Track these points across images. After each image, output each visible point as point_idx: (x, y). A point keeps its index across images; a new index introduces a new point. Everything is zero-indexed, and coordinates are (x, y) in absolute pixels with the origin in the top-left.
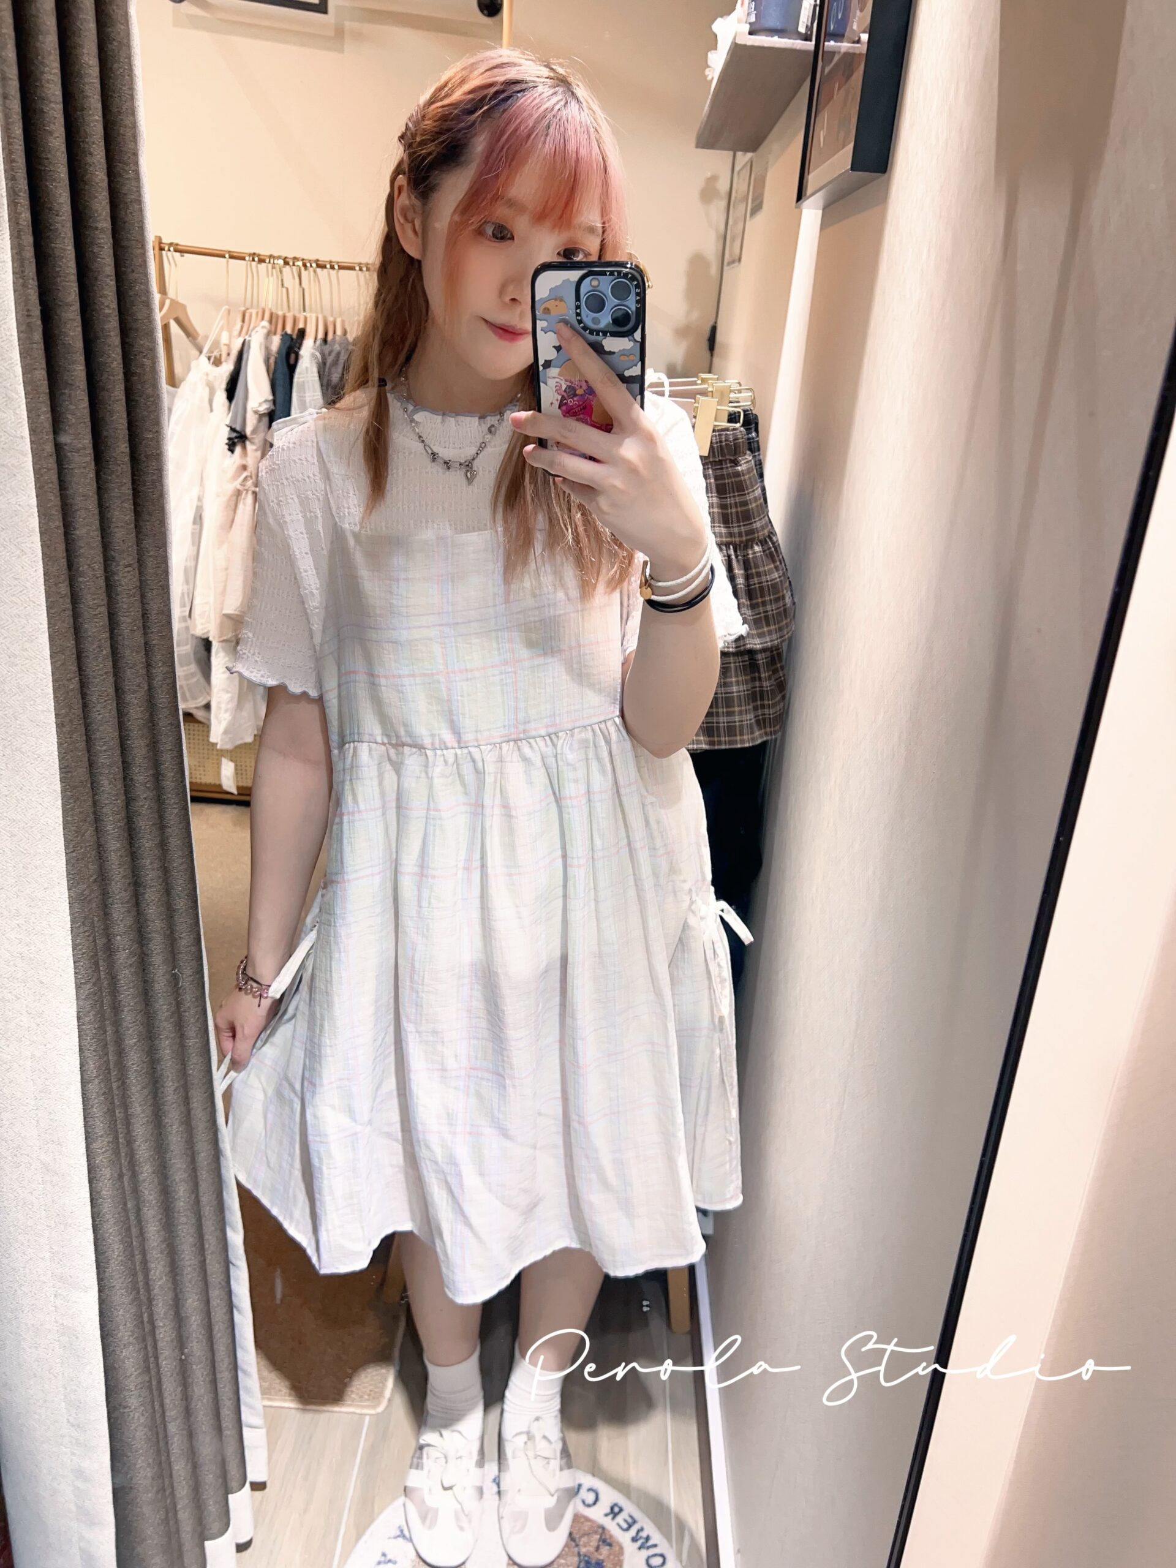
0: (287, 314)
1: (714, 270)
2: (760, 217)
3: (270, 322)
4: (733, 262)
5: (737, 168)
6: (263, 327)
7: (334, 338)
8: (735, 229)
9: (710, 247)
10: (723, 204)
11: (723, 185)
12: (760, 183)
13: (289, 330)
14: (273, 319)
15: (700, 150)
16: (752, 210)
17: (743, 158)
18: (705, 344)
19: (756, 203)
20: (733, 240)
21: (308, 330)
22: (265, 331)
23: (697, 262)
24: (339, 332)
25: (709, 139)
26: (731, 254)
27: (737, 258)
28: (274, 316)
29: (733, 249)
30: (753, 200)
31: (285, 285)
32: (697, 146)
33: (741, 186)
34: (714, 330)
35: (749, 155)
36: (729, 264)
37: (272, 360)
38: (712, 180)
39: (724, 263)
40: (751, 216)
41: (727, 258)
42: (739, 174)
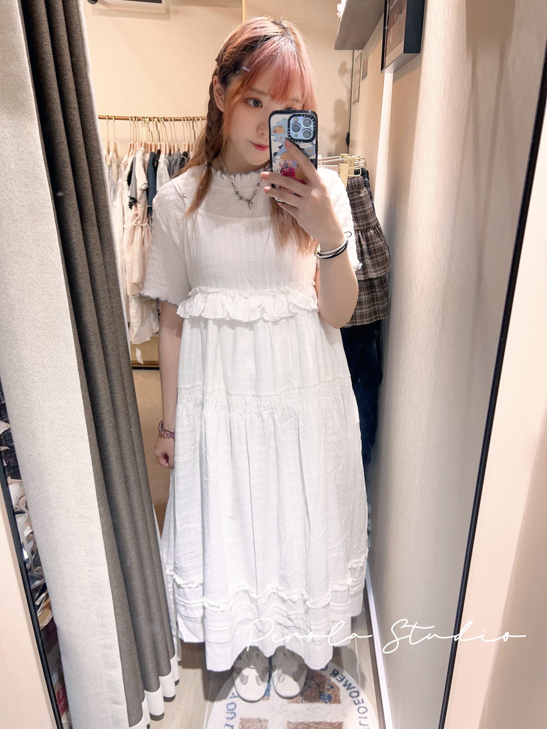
0: (152, 144)
1: (347, 107)
2: (367, 79)
3: (145, 148)
4: (355, 102)
5: (355, 58)
6: (141, 150)
7: (174, 153)
8: (355, 86)
9: (344, 96)
10: (349, 75)
11: (349, 67)
12: (366, 63)
13: (153, 151)
14: (146, 146)
15: (337, 51)
16: (362, 77)
17: (357, 53)
18: (345, 142)
19: (364, 74)
20: (355, 91)
21: (162, 150)
22: (142, 152)
23: (339, 104)
24: (176, 150)
25: (341, 45)
26: (354, 99)
27: (357, 99)
28: (146, 145)
29: (355, 96)
30: (363, 73)
31: (151, 130)
32: (335, 49)
33: (357, 67)
34: (348, 135)
35: (360, 51)
36: (354, 103)
37: (146, 165)
38: (344, 64)
39: (351, 103)
40: (363, 79)
41: (352, 100)
42: (356, 61)
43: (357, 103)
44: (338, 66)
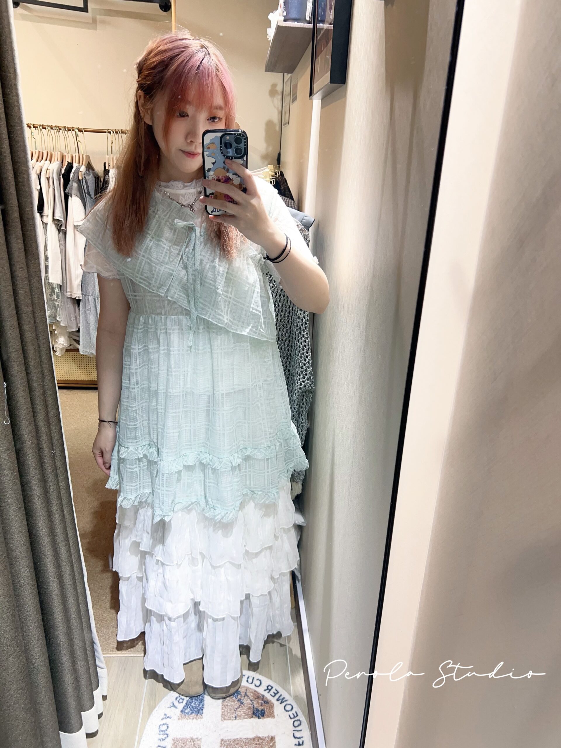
1: (278, 128)
2: (296, 103)
4: (286, 124)
5: (285, 81)
8: (286, 108)
9: (275, 118)
10: (280, 97)
11: (279, 88)
12: (296, 86)
15: (267, 73)
16: (292, 100)
17: (287, 76)
18: (276, 162)
19: (293, 97)
20: (285, 114)
23: (269, 124)
25: (271, 68)
26: (285, 121)
27: (287, 121)
29: (285, 117)
30: (293, 95)
32: (266, 71)
33: (287, 89)
34: (279, 155)
35: (290, 75)
36: (284, 125)
38: (274, 86)
39: (282, 124)
40: (292, 102)
41: (283, 122)
42: (286, 83)
43: (287, 125)
44: (269, 88)
